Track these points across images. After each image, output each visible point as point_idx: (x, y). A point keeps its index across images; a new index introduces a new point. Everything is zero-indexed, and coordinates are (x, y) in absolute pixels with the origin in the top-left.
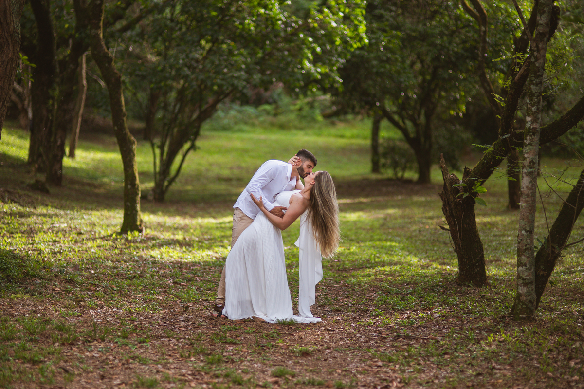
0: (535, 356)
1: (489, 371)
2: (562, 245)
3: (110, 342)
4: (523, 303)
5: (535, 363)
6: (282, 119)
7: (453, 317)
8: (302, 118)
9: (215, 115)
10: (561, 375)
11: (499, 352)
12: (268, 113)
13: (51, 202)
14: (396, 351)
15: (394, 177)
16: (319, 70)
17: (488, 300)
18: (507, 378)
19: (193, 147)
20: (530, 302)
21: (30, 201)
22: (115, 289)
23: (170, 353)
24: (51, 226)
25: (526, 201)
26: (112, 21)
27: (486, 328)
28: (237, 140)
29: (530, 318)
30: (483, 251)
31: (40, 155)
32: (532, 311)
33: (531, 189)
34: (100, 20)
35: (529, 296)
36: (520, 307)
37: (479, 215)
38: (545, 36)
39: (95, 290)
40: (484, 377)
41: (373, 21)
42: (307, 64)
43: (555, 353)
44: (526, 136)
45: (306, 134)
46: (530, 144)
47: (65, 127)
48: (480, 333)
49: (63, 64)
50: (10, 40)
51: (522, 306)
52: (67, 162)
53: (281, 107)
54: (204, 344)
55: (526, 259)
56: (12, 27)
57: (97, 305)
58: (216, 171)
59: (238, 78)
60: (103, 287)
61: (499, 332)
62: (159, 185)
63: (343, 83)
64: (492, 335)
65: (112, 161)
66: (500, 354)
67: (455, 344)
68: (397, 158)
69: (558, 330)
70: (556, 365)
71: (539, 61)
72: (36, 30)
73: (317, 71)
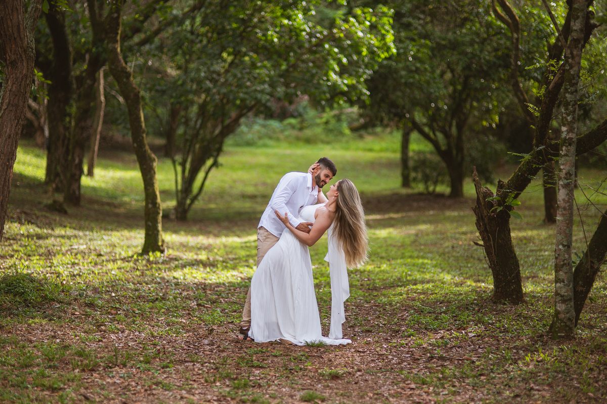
0: (575, 376)
1: (528, 393)
2: (602, 259)
3: (132, 368)
4: (562, 321)
5: (575, 383)
6: (308, 133)
7: (489, 336)
8: (329, 131)
9: (239, 130)
10: (602, 395)
11: (537, 372)
12: (293, 127)
13: (70, 223)
14: (430, 373)
15: (425, 192)
16: (346, 82)
17: (525, 318)
18: (546, 399)
19: (215, 164)
20: (569, 319)
21: (47, 222)
22: (137, 312)
23: (194, 378)
24: (70, 248)
25: (563, 215)
26: (130, 34)
27: (523, 347)
28: (261, 156)
29: (569, 336)
30: (519, 267)
31: (57, 175)
32: (571, 329)
33: (568, 202)
34: (118, 33)
35: (567, 313)
36: (559, 325)
37: (514, 229)
38: (580, 43)
39: (116, 314)
40: (521, 399)
41: (401, 30)
42: (333, 76)
43: (596, 373)
44: (562, 147)
45: (333, 148)
46: (566, 155)
47: (83, 145)
48: (517, 353)
49: (80, 79)
50: (24, 56)
51: (560, 324)
52: (85, 181)
53: (306, 121)
54: (230, 368)
55: (564, 275)
56: (26, 43)
57: (118, 330)
58: (240, 188)
59: (262, 92)
60: (124, 310)
61: (537, 351)
62: (181, 203)
63: (370, 96)
64: (529, 355)
65: (132, 179)
66: (539, 374)
67: (491, 365)
68: (428, 171)
69: (599, 349)
70: (597, 385)
71: (574, 69)
72: (51, 45)
73: (344, 83)
